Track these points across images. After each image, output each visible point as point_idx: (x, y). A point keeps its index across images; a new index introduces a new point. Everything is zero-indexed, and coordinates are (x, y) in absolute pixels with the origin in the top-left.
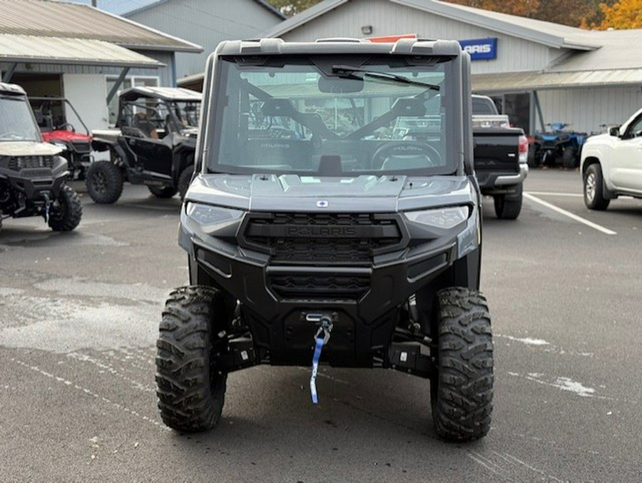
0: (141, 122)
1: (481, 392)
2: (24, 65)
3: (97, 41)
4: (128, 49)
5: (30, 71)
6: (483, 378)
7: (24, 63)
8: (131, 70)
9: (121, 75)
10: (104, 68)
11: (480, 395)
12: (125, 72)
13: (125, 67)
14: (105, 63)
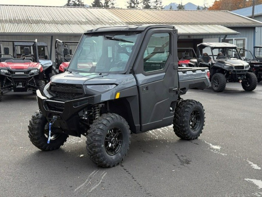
0: (205, 56)
1: (94, 148)
2: (188, 36)
3: (217, 25)
4: (227, 27)
5: (190, 38)
6: (94, 144)
7: (187, 35)
8: (228, 36)
9: (224, 38)
10: (221, 36)
11: (94, 149)
12: (226, 37)
13: (225, 35)
14: (221, 34)
